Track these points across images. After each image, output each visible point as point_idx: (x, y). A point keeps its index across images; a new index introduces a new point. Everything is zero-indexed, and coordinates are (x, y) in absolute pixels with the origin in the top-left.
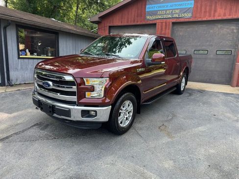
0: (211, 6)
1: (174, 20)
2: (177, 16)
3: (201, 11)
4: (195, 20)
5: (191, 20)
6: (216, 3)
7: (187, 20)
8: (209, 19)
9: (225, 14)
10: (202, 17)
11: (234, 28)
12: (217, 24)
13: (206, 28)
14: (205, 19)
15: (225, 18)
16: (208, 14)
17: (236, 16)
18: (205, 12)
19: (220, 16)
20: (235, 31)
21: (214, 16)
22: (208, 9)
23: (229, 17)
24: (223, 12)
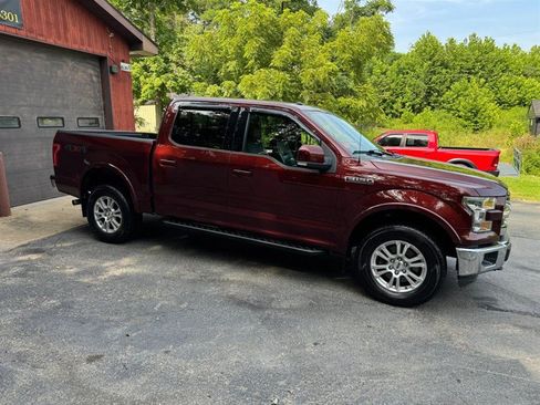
0: (55, 13)
3: (39, 17)
4: (31, 37)
5: (22, 34)
6: (63, 8)
7: (12, 32)
8: (60, 43)
9: (82, 40)
10: (45, 33)
11: (92, 72)
12: (65, 59)
13: (48, 63)
14: (51, 41)
15: (84, 49)
16: (54, 31)
17: (99, 51)
18: (48, 23)
19: (75, 42)
20: (95, 79)
21: (67, 40)
22: (52, 18)
23: (90, 50)
24: (78, 34)
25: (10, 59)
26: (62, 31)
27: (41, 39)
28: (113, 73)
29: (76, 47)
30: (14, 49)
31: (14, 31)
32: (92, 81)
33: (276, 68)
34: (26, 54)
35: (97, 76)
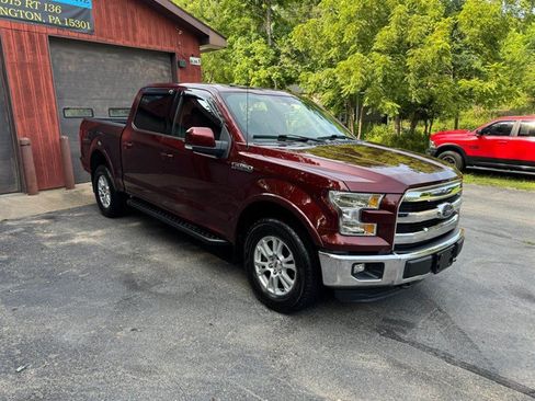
0: (125, 17)
1: (54, 32)
2: (57, 20)
3: (109, 22)
4: (101, 40)
5: (94, 38)
6: (132, 13)
7: (85, 37)
8: (128, 44)
9: (150, 39)
10: (115, 36)
11: (163, 67)
12: (136, 57)
13: (120, 62)
14: (119, 43)
15: (153, 47)
16: (123, 33)
17: (167, 48)
18: (118, 27)
19: (143, 42)
20: (165, 73)
21: (135, 40)
22: (121, 23)
23: (158, 48)
24: (147, 34)
25: (85, 60)
26: (131, 33)
27: (110, 41)
28: (181, 68)
29: (144, 46)
30: (89, 52)
31: (86, 36)
32: (163, 76)
33: (378, 51)
34: (99, 54)
35: (168, 71)
